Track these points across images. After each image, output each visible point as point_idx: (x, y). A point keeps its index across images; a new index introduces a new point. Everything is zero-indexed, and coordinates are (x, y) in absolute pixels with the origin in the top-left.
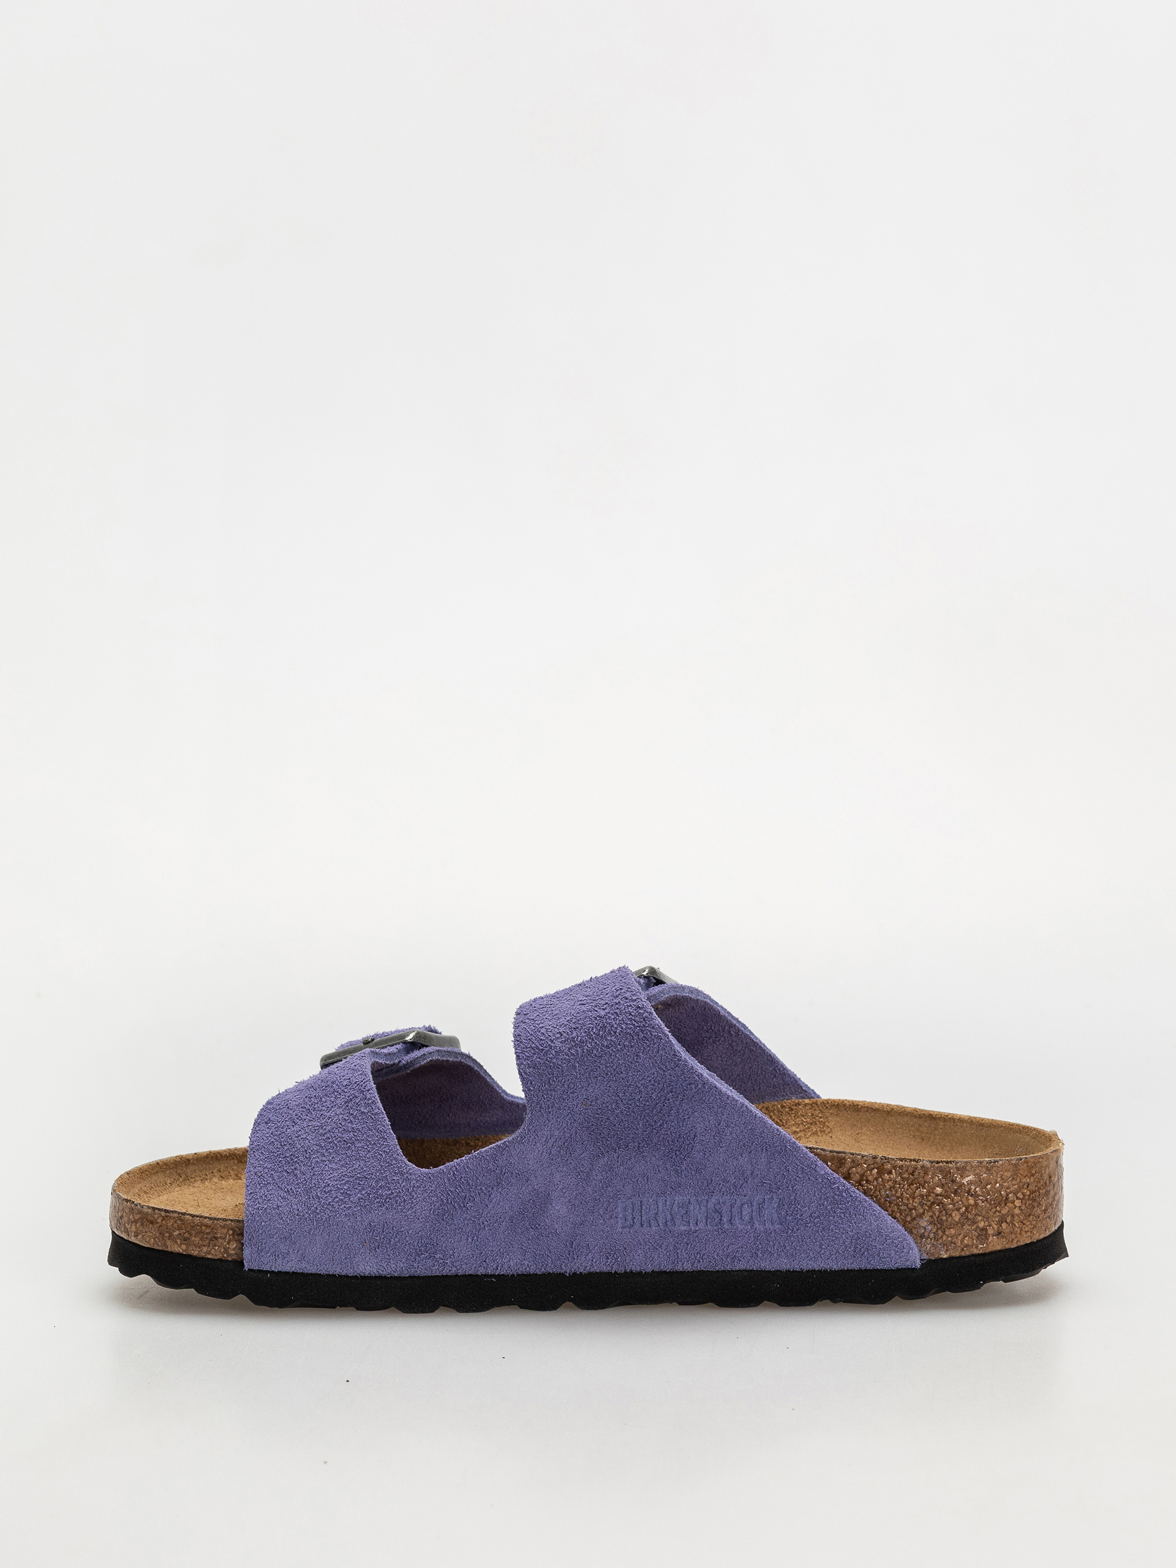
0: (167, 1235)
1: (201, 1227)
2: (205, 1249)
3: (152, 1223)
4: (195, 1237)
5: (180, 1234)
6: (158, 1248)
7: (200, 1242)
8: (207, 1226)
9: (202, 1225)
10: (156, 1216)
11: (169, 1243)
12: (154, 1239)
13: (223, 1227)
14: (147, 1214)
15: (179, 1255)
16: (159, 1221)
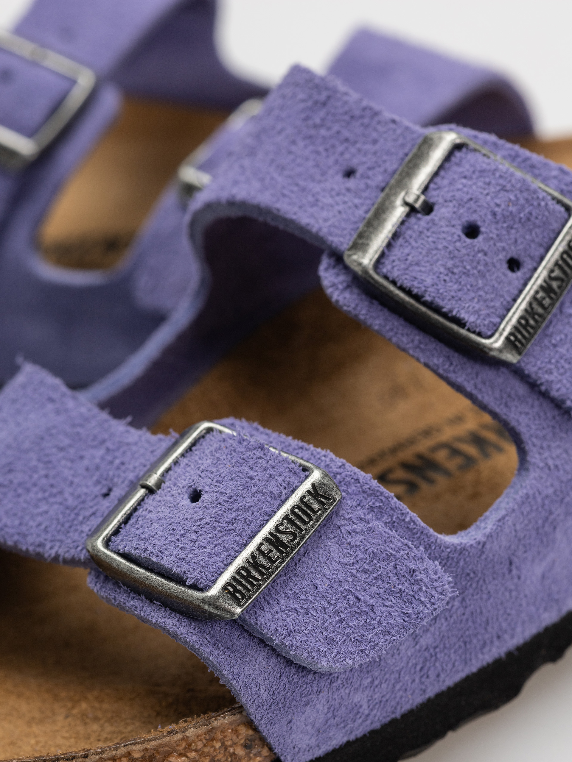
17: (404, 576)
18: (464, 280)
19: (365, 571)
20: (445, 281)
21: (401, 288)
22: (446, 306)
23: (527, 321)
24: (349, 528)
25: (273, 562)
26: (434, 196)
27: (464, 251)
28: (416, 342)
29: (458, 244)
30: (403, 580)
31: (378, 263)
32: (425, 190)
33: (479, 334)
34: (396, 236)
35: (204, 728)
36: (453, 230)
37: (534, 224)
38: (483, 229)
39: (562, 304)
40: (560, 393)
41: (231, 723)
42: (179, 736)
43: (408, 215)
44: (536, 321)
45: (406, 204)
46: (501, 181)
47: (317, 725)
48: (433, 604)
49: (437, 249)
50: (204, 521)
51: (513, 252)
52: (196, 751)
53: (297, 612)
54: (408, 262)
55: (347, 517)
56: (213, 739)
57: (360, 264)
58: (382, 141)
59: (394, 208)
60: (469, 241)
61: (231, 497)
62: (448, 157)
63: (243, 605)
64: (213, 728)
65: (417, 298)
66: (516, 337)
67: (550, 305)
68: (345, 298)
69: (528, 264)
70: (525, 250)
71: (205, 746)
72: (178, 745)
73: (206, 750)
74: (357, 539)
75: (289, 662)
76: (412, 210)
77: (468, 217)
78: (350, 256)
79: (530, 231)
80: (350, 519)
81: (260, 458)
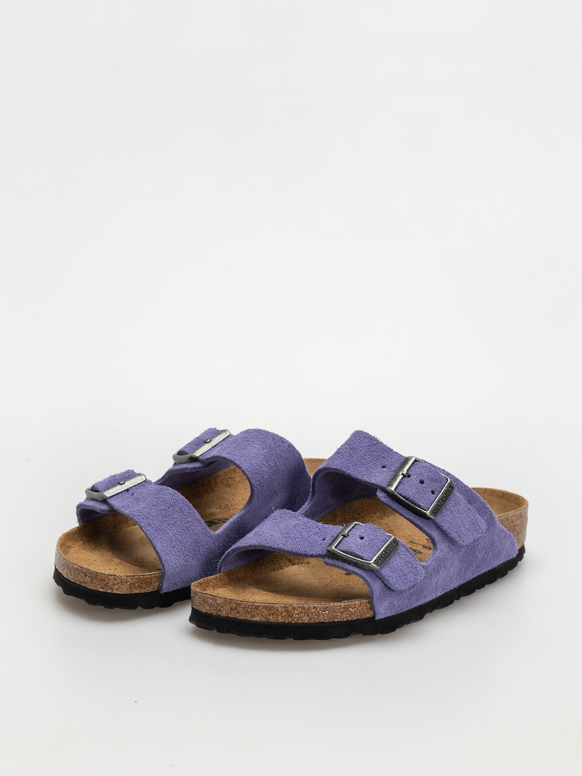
0: (133, 586)
1: (146, 579)
2: (147, 589)
3: (126, 582)
4: (144, 584)
5: (138, 585)
6: (128, 593)
7: (146, 586)
8: (148, 578)
9: (147, 578)
10: (128, 579)
11: (133, 590)
12: (127, 589)
13: (154, 577)
14: (124, 579)
15: (137, 594)
16: (130, 581)
17: (414, 568)
18: (420, 495)
19: (405, 565)
20: (415, 494)
21: (403, 496)
22: (416, 501)
23: (437, 507)
24: (401, 553)
25: (386, 557)
26: (410, 473)
27: (420, 487)
28: (406, 512)
29: (418, 485)
30: (414, 569)
31: (395, 489)
32: (408, 471)
33: (424, 510)
34: (400, 482)
35: (360, 602)
36: (417, 481)
37: (438, 482)
38: (425, 481)
39: (446, 505)
40: (445, 529)
41: (366, 602)
42: (353, 603)
43: (403, 477)
44: (439, 508)
45: (402, 474)
46: (429, 469)
47: (386, 607)
48: (421, 577)
49: (413, 486)
50: (366, 545)
51: (433, 489)
52: (357, 608)
53: (390, 572)
54: (404, 489)
55: (400, 550)
56: (361, 606)
57: (390, 490)
58: (393, 458)
59: (399, 475)
60: (421, 484)
61: (372, 539)
62: (413, 463)
63: (380, 566)
64: (361, 602)
65: (407, 499)
66: (434, 511)
67: (443, 504)
68: (385, 500)
69: (437, 493)
70: (436, 489)
71: (359, 607)
72: (353, 605)
73: (359, 608)
74: (403, 556)
75: (386, 585)
76: (404, 476)
77: (421, 478)
78: (387, 488)
79: (437, 483)
80: (401, 551)
81: (378, 531)
